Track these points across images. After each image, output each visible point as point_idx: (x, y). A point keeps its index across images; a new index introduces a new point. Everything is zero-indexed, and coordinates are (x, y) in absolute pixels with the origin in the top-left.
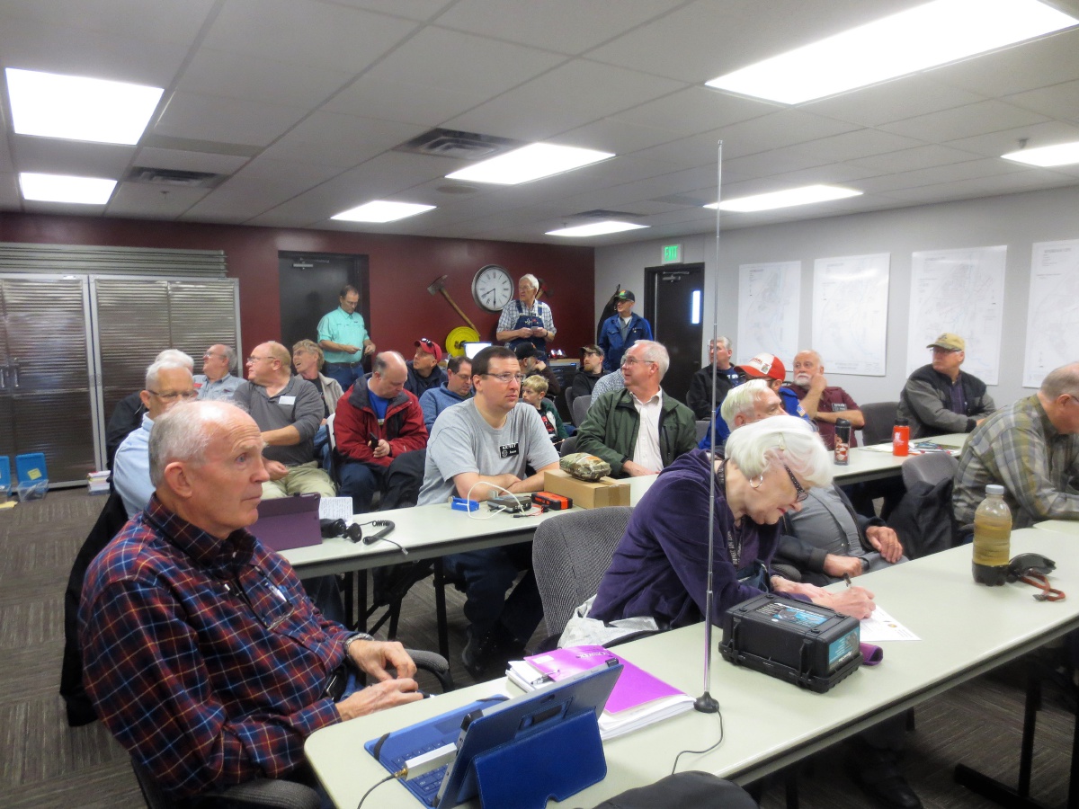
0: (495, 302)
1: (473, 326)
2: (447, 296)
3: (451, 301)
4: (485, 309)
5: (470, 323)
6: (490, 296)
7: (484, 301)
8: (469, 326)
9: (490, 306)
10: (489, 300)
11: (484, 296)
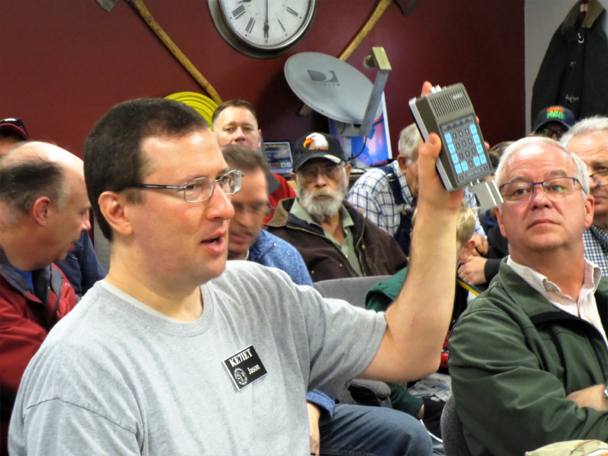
0: (266, 29)
1: (211, 89)
2: (145, 12)
3: (155, 26)
4: (242, 45)
5: (204, 81)
6: (254, 9)
7: (239, 26)
8: (203, 90)
9: (256, 38)
10: (251, 23)
11: (239, 11)
